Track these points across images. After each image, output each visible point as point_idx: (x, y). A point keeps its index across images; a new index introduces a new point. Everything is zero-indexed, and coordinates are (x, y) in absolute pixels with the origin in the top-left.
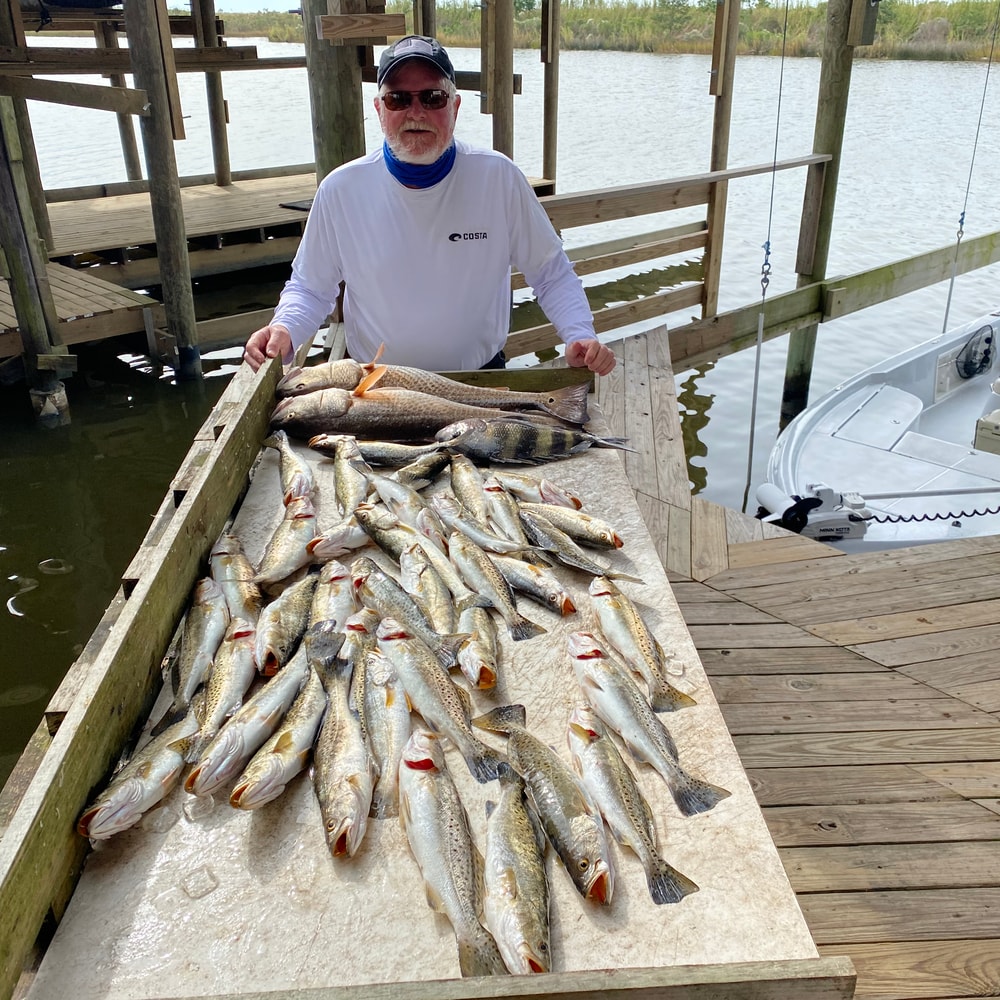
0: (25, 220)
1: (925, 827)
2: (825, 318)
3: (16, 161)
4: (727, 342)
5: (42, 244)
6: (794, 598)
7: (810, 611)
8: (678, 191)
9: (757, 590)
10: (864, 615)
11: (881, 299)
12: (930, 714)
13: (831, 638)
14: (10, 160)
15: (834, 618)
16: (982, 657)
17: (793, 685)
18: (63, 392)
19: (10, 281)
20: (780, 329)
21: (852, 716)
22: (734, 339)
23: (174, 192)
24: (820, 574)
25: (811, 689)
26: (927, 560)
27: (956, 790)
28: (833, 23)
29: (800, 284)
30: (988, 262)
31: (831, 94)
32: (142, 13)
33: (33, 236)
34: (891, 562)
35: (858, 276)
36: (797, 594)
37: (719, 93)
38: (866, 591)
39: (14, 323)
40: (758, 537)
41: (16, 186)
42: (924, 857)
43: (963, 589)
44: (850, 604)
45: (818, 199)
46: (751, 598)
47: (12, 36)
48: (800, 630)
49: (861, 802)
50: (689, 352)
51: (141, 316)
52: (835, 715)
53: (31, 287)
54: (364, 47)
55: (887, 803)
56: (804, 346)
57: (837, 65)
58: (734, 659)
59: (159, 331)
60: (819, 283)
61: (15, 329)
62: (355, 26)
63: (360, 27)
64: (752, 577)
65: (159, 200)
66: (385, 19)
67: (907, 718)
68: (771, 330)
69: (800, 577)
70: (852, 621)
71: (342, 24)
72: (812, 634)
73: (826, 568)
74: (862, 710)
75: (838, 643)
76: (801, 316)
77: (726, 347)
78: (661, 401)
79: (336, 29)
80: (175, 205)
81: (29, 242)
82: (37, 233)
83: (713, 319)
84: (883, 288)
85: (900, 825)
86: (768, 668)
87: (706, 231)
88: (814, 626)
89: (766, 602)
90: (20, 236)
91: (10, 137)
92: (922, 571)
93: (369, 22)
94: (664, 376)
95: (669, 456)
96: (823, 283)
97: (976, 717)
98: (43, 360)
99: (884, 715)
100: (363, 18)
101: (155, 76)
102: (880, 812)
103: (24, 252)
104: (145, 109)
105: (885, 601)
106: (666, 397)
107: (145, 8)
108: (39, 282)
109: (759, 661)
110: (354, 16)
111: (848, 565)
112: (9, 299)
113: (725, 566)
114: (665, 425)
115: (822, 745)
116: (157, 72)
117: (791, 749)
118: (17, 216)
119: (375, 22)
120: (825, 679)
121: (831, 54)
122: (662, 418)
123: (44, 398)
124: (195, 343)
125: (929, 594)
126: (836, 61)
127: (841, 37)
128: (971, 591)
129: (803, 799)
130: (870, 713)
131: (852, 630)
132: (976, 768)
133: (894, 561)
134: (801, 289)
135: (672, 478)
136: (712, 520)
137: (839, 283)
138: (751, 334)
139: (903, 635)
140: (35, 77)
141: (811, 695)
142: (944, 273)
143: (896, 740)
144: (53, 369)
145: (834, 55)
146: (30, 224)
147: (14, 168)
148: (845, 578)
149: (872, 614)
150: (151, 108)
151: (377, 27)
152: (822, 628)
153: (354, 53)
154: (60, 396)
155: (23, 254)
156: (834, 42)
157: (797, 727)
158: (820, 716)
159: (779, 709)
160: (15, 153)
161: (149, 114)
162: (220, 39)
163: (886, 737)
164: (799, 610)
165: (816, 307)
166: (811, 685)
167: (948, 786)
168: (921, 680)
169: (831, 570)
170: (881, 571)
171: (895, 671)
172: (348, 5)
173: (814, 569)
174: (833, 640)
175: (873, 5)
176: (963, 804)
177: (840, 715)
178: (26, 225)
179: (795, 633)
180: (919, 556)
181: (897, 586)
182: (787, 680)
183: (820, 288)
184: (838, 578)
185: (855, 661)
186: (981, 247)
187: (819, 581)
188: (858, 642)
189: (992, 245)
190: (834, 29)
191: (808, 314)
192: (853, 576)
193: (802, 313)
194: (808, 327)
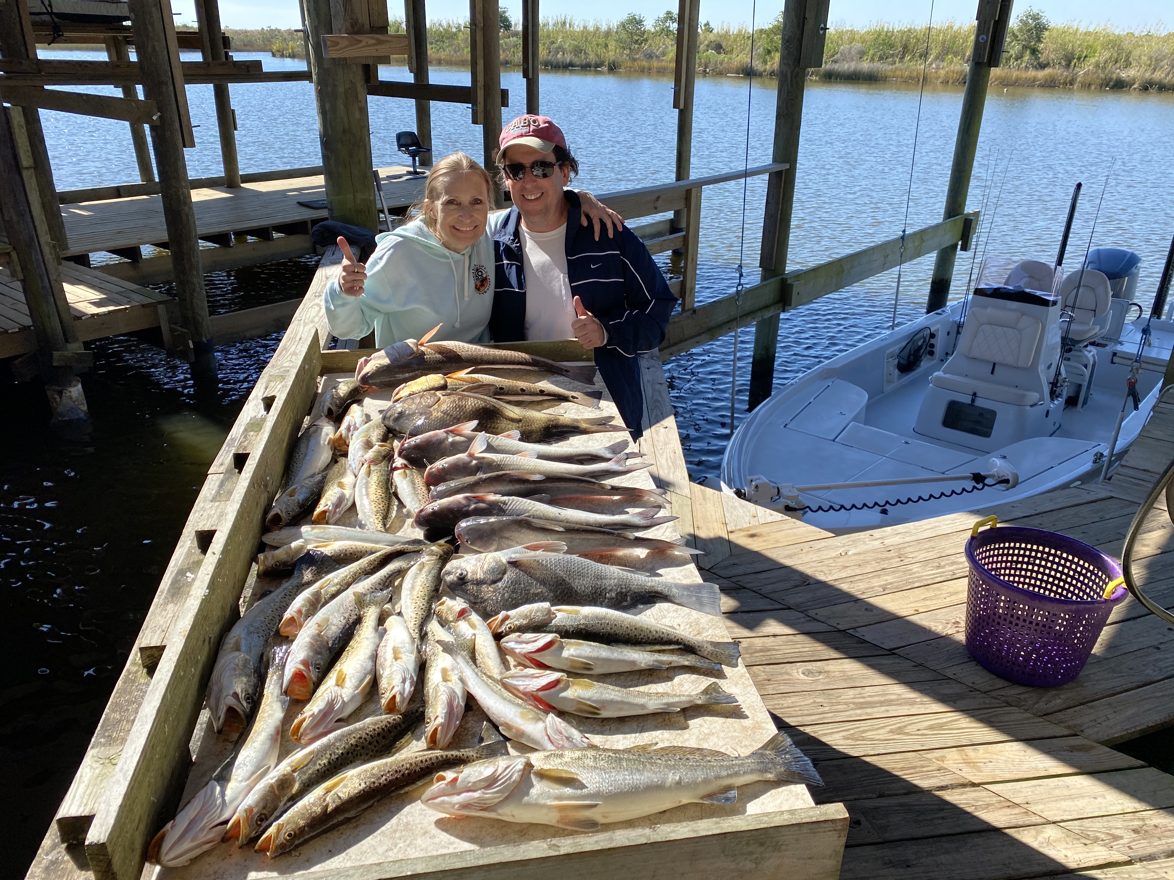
0: (37, 223)
1: (943, 818)
2: (787, 308)
3: (27, 168)
4: (703, 333)
5: (54, 246)
6: (793, 583)
7: (810, 596)
8: (659, 197)
9: (760, 576)
13: (833, 622)
14: (21, 166)
15: (832, 601)
17: (803, 673)
18: (80, 386)
19: (23, 281)
20: (749, 318)
21: (861, 703)
22: (710, 329)
23: (185, 198)
24: (814, 557)
25: (821, 677)
26: (907, 539)
27: (966, 777)
28: (787, 48)
29: (764, 278)
30: (919, 255)
31: (787, 110)
32: (150, 28)
33: (45, 238)
34: (877, 543)
35: (814, 270)
36: (797, 578)
37: (682, 106)
38: (858, 572)
39: (28, 321)
40: (754, 522)
41: (28, 191)
42: (947, 852)
43: (944, 567)
45: (777, 202)
46: (753, 585)
47: (23, 49)
48: (802, 615)
49: (881, 796)
50: (671, 342)
51: (156, 312)
52: (846, 704)
53: (43, 288)
54: (369, 65)
55: (905, 794)
56: (769, 332)
57: (792, 85)
58: (746, 649)
59: (172, 326)
60: (781, 277)
61: (29, 327)
62: (360, 45)
63: (364, 47)
64: (753, 562)
65: (170, 201)
66: (388, 38)
67: (912, 702)
68: (741, 320)
69: (797, 560)
70: (850, 604)
71: (346, 43)
72: (815, 619)
73: (819, 550)
74: (869, 696)
75: (840, 627)
76: (767, 307)
77: (703, 336)
78: (654, 390)
79: (341, 49)
80: (186, 208)
81: (42, 244)
82: (49, 236)
83: (691, 312)
84: (834, 280)
85: (920, 818)
86: (778, 656)
87: (684, 233)
88: (816, 611)
89: (769, 588)
90: (32, 239)
91: (20, 145)
92: (906, 550)
93: (373, 42)
94: (653, 366)
95: (666, 444)
96: (784, 276)
97: (974, 698)
98: (59, 357)
99: (892, 701)
100: (367, 39)
101: (164, 89)
102: (900, 805)
103: (36, 254)
104: (155, 118)
105: (876, 582)
106: (658, 387)
107: (152, 24)
108: (52, 282)
109: (769, 650)
110: (357, 37)
111: (838, 547)
112: (22, 297)
113: (728, 553)
114: (659, 413)
115: (837, 736)
116: (166, 84)
118: (29, 220)
119: (380, 42)
121: (786, 76)
122: (656, 406)
123: (60, 393)
124: (209, 337)
125: (915, 573)
126: (791, 81)
127: (795, 60)
130: (876, 699)
131: (851, 613)
132: (981, 751)
133: (880, 541)
134: (765, 283)
135: (670, 464)
136: (710, 506)
137: (798, 276)
140: (46, 87)
141: (821, 683)
142: (884, 264)
143: (905, 726)
144: (69, 364)
145: (789, 76)
146: (42, 228)
147: (25, 173)
148: (838, 560)
150: (160, 117)
151: (382, 46)
152: (822, 613)
153: (360, 72)
154: (76, 391)
155: (36, 256)
156: (788, 65)
157: (813, 718)
158: (832, 704)
159: (793, 699)
160: (26, 160)
161: (159, 124)
162: (227, 54)
163: (895, 724)
164: (800, 595)
165: (779, 298)
166: (820, 672)
167: (959, 772)
168: (919, 662)
169: (825, 553)
170: (869, 551)
171: (894, 654)
172: (352, 26)
173: (808, 552)
174: (835, 625)
175: (821, 32)
176: (975, 791)
177: (851, 703)
178: (38, 228)
179: (798, 619)
180: (900, 536)
181: (885, 566)
182: (798, 669)
183: (782, 279)
184: (831, 561)
185: (857, 645)
186: (914, 242)
187: (813, 564)
188: (857, 625)
189: (923, 241)
190: (789, 53)
191: (771, 304)
192: (843, 559)
193: (766, 304)
194: (772, 316)
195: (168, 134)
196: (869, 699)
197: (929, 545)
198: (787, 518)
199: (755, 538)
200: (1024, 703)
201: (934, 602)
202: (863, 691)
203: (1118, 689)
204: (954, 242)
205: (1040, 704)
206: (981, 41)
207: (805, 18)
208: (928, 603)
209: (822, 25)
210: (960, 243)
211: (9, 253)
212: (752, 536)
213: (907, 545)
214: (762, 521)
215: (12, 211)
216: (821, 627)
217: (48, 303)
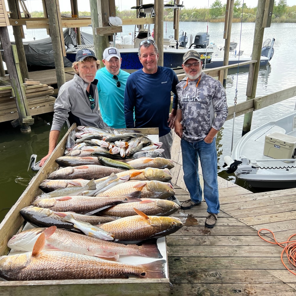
0: (19, 80)
2: (255, 110)
3: (17, 63)
5: (24, 87)
7: (240, 214)
9: (224, 205)
10: (257, 215)
11: (273, 103)
13: (246, 223)
14: (15, 63)
15: (247, 216)
17: (232, 239)
18: (30, 129)
20: (241, 113)
21: (250, 251)
23: (63, 71)
24: (244, 200)
25: (238, 241)
26: (279, 196)
27: (281, 280)
28: (258, 21)
29: (248, 99)
31: (257, 42)
32: (54, 20)
33: (22, 85)
34: (267, 196)
35: (266, 97)
36: (236, 207)
37: (226, 38)
38: (258, 206)
40: (226, 186)
41: (17, 71)
44: (253, 211)
45: (253, 74)
46: (222, 208)
48: (236, 220)
49: (250, 283)
53: (21, 99)
54: (110, 36)
55: (258, 283)
56: (249, 117)
57: (259, 34)
60: (253, 99)
62: (107, 30)
65: (58, 74)
66: (116, 28)
68: (238, 113)
69: (238, 201)
70: (253, 217)
71: (102, 30)
72: (240, 221)
73: (246, 198)
74: (253, 249)
75: (248, 225)
79: (101, 32)
80: (63, 75)
81: (21, 87)
84: (273, 100)
88: (240, 219)
90: (18, 85)
91: (15, 56)
92: (277, 200)
93: (111, 29)
96: (255, 99)
98: (24, 120)
99: (260, 251)
103: (19, 89)
105: (264, 210)
107: (54, 18)
108: (23, 98)
111: (253, 197)
116: (58, 37)
118: (17, 79)
120: (242, 238)
121: (257, 30)
125: (279, 208)
126: (259, 32)
127: (260, 25)
128: (292, 207)
130: (256, 250)
131: (252, 220)
133: (269, 196)
134: (248, 101)
137: (259, 99)
138: (231, 115)
141: (237, 243)
143: (264, 261)
144: (27, 122)
147: (16, 65)
148: (252, 201)
149: (260, 214)
152: (243, 219)
153: (107, 38)
155: (19, 90)
156: (258, 27)
158: (240, 251)
159: (226, 248)
160: (17, 61)
163: (260, 259)
164: (236, 213)
165: (252, 106)
166: (238, 240)
167: (279, 278)
169: (248, 199)
170: (264, 199)
171: (265, 235)
172: (105, 24)
173: (243, 198)
175: (270, 15)
176: (283, 285)
177: (246, 251)
178: (20, 82)
179: (234, 221)
180: (276, 194)
181: (269, 205)
182: (231, 237)
184: (250, 202)
185: (252, 231)
187: (243, 202)
188: (254, 224)
190: (258, 23)
191: (249, 108)
192: (254, 201)
193: (248, 108)
194: (250, 112)
195: (58, 52)
196: (252, 250)
197: (285, 198)
198: (238, 186)
199: (225, 192)
201: (282, 218)
202: (251, 247)
207: (264, 10)
209: (271, 13)
211: (11, 89)
212: (224, 191)
213: (278, 198)
214: (229, 186)
215: (13, 76)
216: (241, 224)
217: (22, 104)
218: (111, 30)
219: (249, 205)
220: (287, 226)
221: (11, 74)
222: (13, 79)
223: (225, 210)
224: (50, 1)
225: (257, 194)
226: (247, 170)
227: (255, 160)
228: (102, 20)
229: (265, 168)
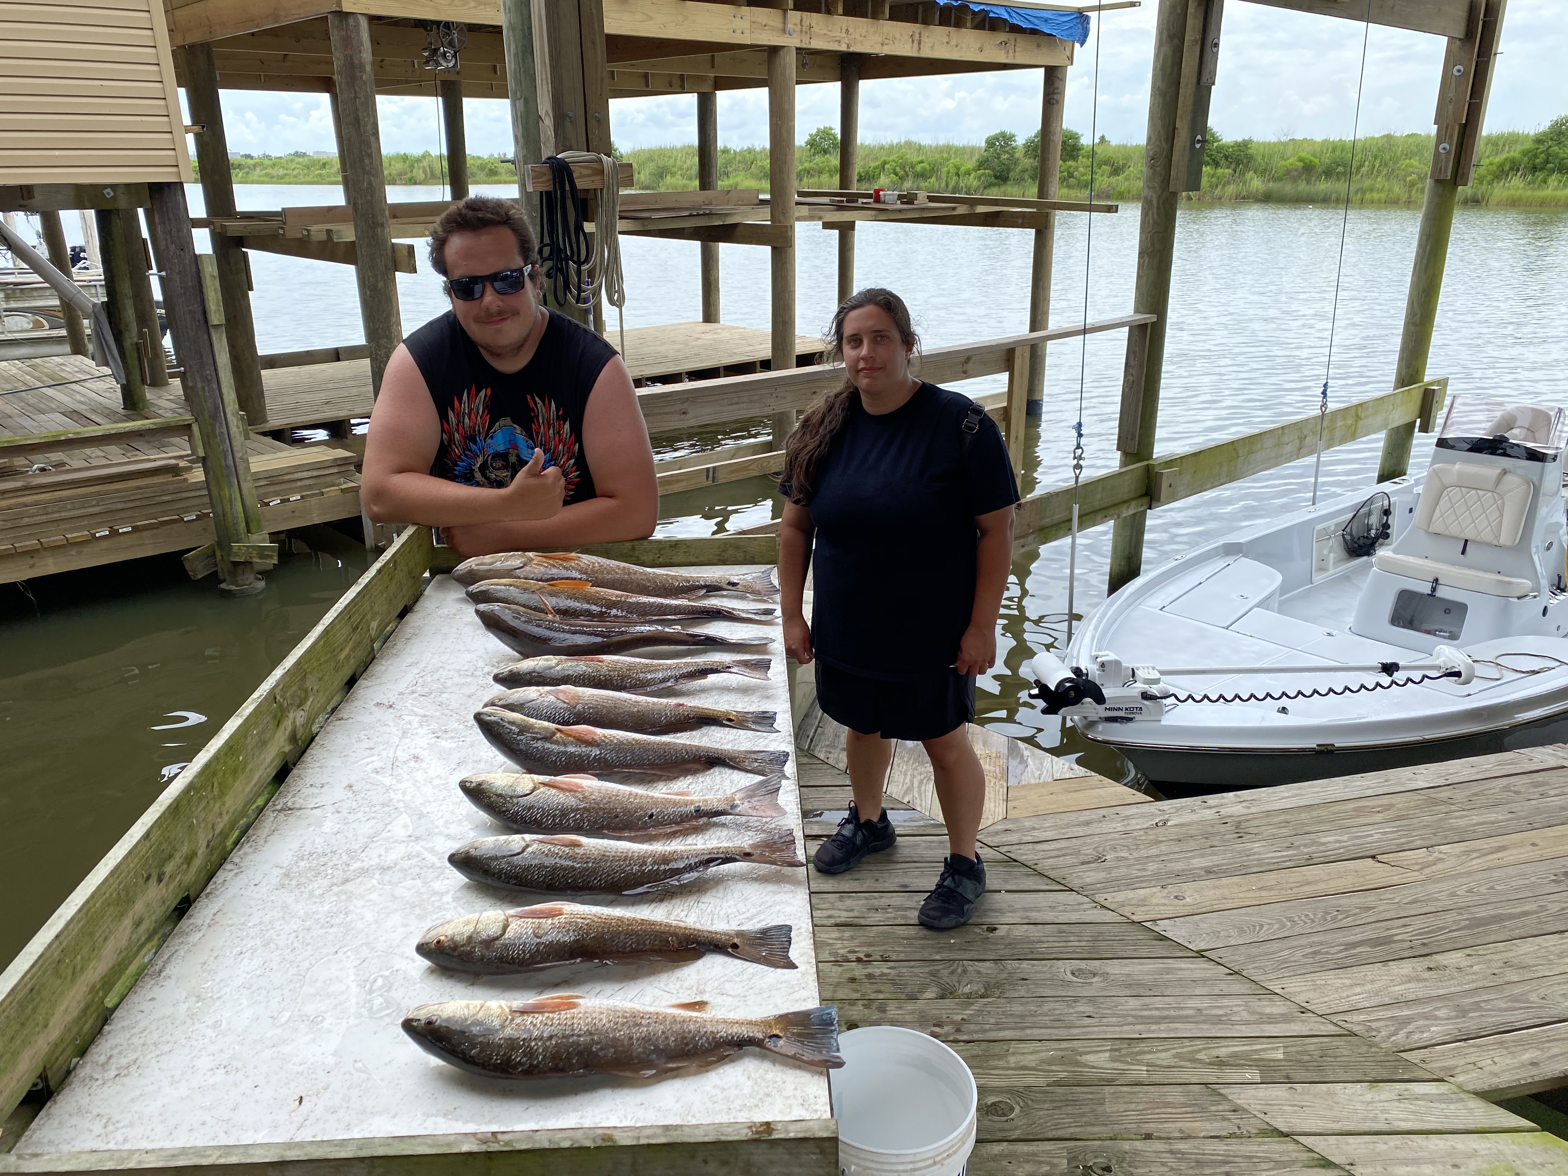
0: (224, 391)
2: (1155, 504)
3: (217, 326)
4: (1034, 534)
5: (242, 416)
6: (1082, 858)
7: (1102, 875)
8: (968, 359)
9: (1039, 847)
10: (1170, 881)
11: (1222, 481)
12: (1245, 1015)
13: (1127, 911)
14: (210, 323)
15: (1131, 884)
16: (1316, 938)
17: (1073, 974)
20: (1099, 516)
21: (1143, 1017)
22: (1042, 529)
24: (1119, 827)
25: (1095, 980)
26: (1253, 810)
27: (1272, 1123)
28: (1152, 167)
29: (1124, 464)
31: (1153, 244)
32: (367, 161)
33: (232, 408)
34: (1208, 812)
35: (1195, 455)
36: (1088, 852)
38: (1174, 849)
39: (207, 507)
40: (1046, 777)
41: (217, 354)
43: (1299, 848)
44: (1152, 867)
45: (1141, 366)
46: (1030, 857)
48: (1087, 900)
49: (1147, 1138)
52: (1122, 1016)
53: (227, 467)
55: (1180, 1139)
56: (1131, 535)
57: (1158, 214)
58: (1002, 938)
60: (1145, 463)
61: (209, 514)
64: (1034, 829)
67: (1218, 1020)
68: (1089, 518)
69: (1094, 829)
70: (1154, 890)
72: (1103, 907)
73: (1128, 817)
74: (1157, 1009)
75: (1135, 918)
76: (1125, 502)
77: (1031, 538)
81: (228, 415)
82: (236, 406)
84: (1225, 469)
86: (1043, 951)
88: (1105, 896)
89: (1048, 863)
90: (217, 408)
91: (211, 298)
92: (1247, 823)
93: (589, 172)
96: (1151, 462)
97: (1304, 1021)
99: (1187, 1017)
102: (1171, 1152)
103: (221, 427)
105: (1199, 863)
108: (237, 460)
109: (1033, 942)
111: (1154, 815)
113: (1002, 815)
115: (1101, 1056)
117: (1062, 1060)
118: (215, 386)
121: (1151, 201)
125: (1254, 854)
126: (1158, 208)
127: (1163, 182)
128: (1305, 850)
129: (1071, 1130)
131: (1155, 901)
132: (1300, 1091)
133: (1214, 810)
134: (1124, 470)
137: (1170, 463)
138: (1063, 522)
139: (1216, 907)
141: (1093, 987)
142: (1299, 449)
143: (1197, 1051)
144: (248, 559)
145: (1155, 202)
146: (230, 395)
147: (214, 333)
148: (1150, 832)
149: (1181, 879)
152: (1115, 898)
155: (220, 429)
156: (1154, 188)
157: (1071, 1031)
158: (1104, 1016)
159: (1052, 1006)
160: (216, 315)
163: (1186, 1048)
164: (1090, 874)
165: (1143, 491)
166: (1095, 975)
167: (1261, 1116)
168: (1236, 969)
169: (1134, 822)
170: (1196, 822)
171: (1203, 956)
173: (1114, 819)
174: (1128, 915)
175: (1198, 146)
176: (1279, 1142)
177: (1128, 1016)
178: (225, 397)
179: (1080, 904)
180: (1244, 804)
182: (1066, 967)
183: (1148, 468)
184: (1142, 833)
185: (1153, 942)
186: (1345, 419)
187: (1116, 836)
188: (1159, 916)
189: (1358, 417)
190: (1154, 173)
191: (1134, 499)
192: (1160, 830)
193: (1126, 497)
194: (1135, 515)
195: (381, 284)
197: (1282, 818)
198: (1091, 773)
200: (1374, 1034)
201: (1272, 893)
202: (1149, 1002)
203: (1518, 1025)
204: (1407, 419)
205: (1400, 1036)
206: (1442, 151)
207: (1175, 128)
208: (1264, 894)
209: (1199, 137)
210: (1418, 421)
211: (189, 426)
213: (1251, 816)
214: (1057, 776)
215: (197, 375)
216: (1109, 916)
217: (230, 485)
218: (588, 176)
219: (1137, 845)
220: (1290, 919)
221: (191, 367)
222: (199, 385)
223: (1045, 865)
224: (356, 93)
225: (1167, 805)
226: (1124, 706)
227: (1153, 668)
228: (556, 137)
229: (1194, 700)
